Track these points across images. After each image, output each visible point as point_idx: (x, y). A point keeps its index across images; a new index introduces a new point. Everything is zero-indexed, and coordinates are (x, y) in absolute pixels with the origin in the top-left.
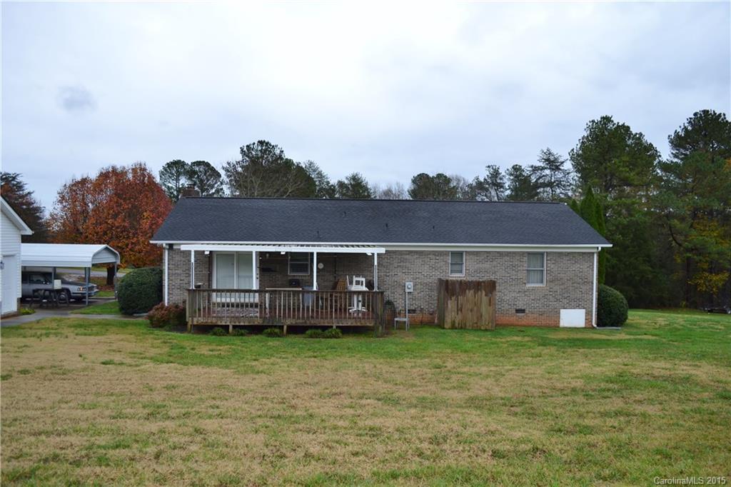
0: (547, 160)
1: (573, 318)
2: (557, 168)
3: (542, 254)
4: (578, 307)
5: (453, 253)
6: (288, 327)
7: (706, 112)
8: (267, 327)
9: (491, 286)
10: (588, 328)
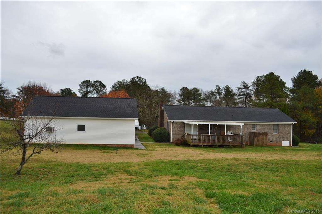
0: (244, 85)
1: (285, 143)
2: (247, 88)
3: (277, 125)
4: (287, 140)
5: (253, 124)
6: (218, 145)
7: (305, 70)
8: (213, 145)
9: (266, 134)
10: (290, 146)
